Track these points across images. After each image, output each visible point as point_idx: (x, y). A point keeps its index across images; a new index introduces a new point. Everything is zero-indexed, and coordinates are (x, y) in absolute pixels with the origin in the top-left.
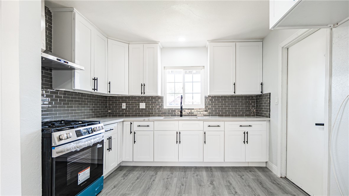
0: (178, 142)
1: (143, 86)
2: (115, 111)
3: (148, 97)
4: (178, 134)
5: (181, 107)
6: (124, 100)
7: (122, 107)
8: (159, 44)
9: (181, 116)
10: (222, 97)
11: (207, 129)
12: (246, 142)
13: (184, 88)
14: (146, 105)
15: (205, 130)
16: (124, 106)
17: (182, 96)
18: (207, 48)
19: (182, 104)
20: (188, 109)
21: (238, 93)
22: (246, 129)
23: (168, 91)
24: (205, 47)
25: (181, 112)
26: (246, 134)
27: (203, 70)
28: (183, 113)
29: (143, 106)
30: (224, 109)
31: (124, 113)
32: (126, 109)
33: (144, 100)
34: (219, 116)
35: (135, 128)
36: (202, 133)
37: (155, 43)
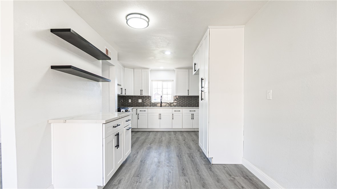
0: (160, 118)
1: (141, 91)
2: (125, 104)
3: (143, 96)
4: (160, 115)
5: (161, 102)
6: (130, 98)
7: (129, 101)
8: (150, 69)
9: (161, 106)
10: (183, 96)
11: (174, 112)
12: (193, 118)
13: (162, 91)
14: (142, 100)
15: (173, 113)
16: (130, 101)
17: (161, 96)
18: (175, 71)
19: (162, 100)
20: (165, 103)
21: (190, 95)
22: (193, 113)
23: (154, 93)
25: (161, 104)
26: (193, 115)
27: (173, 82)
28: (162, 105)
29: (140, 101)
30: (184, 103)
31: (130, 105)
32: (131, 102)
33: (141, 98)
34: (181, 106)
35: (139, 112)
36: (172, 114)
37: (148, 69)
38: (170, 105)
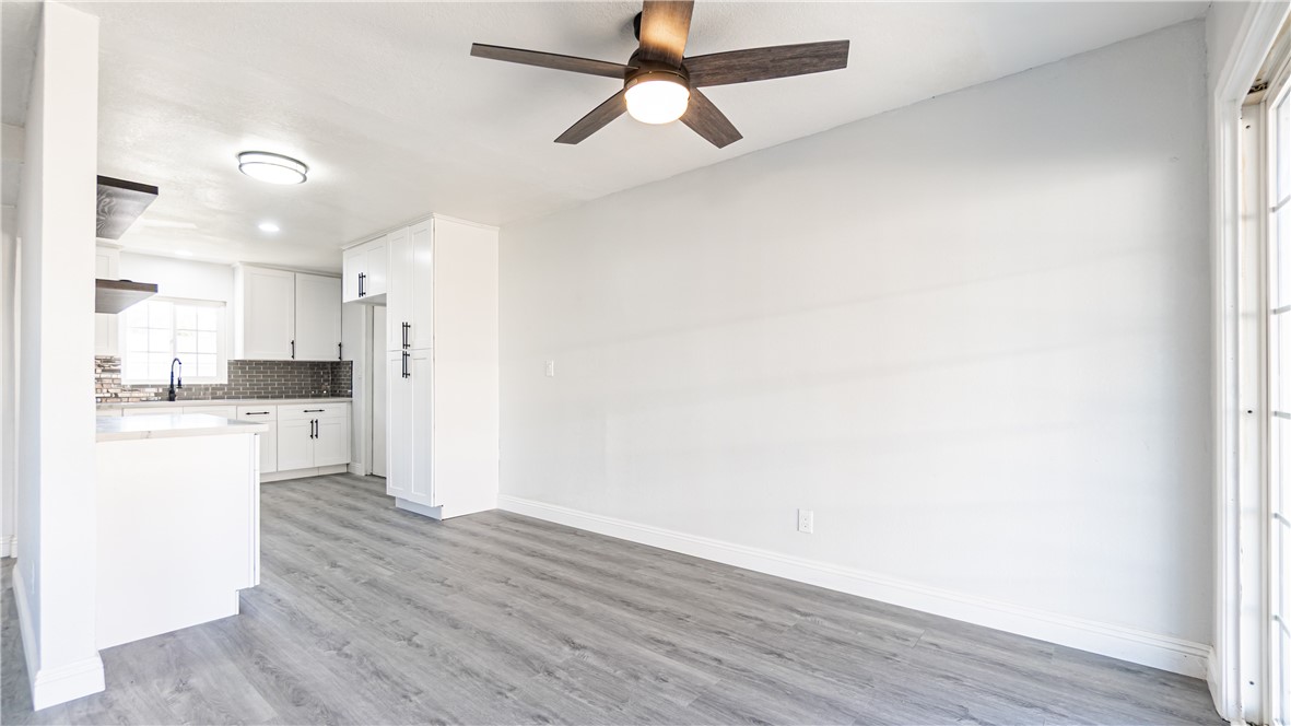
9: (173, 400)
10: (265, 362)
12: (315, 435)
19: (175, 377)
21: (298, 358)
22: (314, 416)
24: (229, 265)
25: (172, 392)
26: (314, 423)
38: (215, 393)
